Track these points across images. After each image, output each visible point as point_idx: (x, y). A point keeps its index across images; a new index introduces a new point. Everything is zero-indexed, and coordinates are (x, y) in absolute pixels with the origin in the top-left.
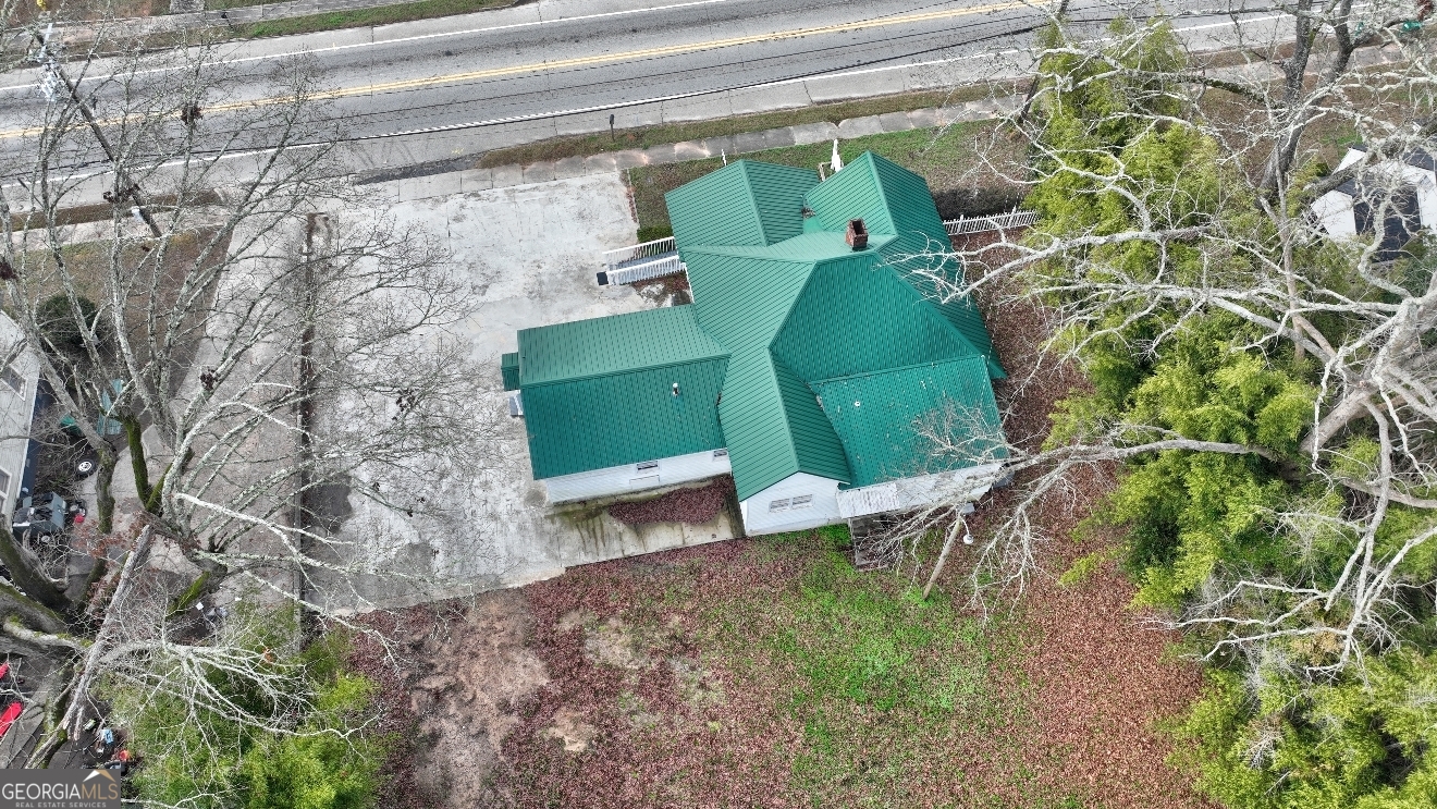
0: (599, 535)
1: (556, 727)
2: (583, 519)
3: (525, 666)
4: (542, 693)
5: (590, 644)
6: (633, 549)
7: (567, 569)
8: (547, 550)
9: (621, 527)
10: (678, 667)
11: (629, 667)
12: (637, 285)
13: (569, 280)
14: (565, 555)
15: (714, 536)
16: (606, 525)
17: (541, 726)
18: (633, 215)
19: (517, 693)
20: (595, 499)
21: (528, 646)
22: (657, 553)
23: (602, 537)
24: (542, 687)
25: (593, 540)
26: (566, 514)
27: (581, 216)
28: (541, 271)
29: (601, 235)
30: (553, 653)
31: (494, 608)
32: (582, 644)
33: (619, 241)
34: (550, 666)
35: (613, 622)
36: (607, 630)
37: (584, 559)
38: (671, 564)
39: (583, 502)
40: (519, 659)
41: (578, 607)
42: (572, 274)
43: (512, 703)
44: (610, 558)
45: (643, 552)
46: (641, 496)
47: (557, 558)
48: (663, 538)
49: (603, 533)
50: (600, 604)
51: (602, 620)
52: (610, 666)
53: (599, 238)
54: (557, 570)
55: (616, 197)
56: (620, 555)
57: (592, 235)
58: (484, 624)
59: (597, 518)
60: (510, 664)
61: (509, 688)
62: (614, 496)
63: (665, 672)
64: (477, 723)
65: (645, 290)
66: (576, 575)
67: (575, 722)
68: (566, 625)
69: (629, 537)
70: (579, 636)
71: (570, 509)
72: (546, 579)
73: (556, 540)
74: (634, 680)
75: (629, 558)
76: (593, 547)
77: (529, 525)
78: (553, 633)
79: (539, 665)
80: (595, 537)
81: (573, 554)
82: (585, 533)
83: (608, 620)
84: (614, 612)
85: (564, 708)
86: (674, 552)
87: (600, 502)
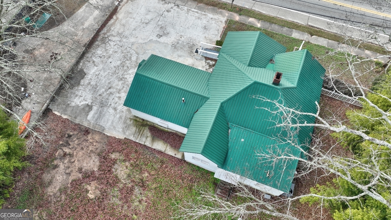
0: (141, 133)
1: (90, 186)
2: (140, 125)
3: (94, 161)
4: (93, 172)
5: (116, 166)
6: (148, 143)
7: (125, 138)
8: (123, 129)
9: (149, 134)
10: (137, 190)
11: (123, 181)
12: (207, 58)
13: (187, 46)
14: (127, 133)
15: (175, 155)
16: (145, 131)
17: (86, 183)
18: (221, 35)
19: (86, 168)
20: (147, 121)
21: (98, 155)
22: (155, 149)
23: (141, 135)
24: (94, 171)
25: (138, 133)
26: (136, 120)
27: (205, 28)
28: (181, 39)
29: (207, 37)
30: (104, 162)
31: (97, 137)
32: (114, 165)
33: (211, 41)
34: (100, 166)
35: (127, 163)
36: (124, 165)
37: (132, 138)
38: (157, 155)
39: (143, 120)
40: (93, 158)
41: (120, 152)
42: (189, 45)
43: (83, 170)
44: (139, 142)
45: (151, 147)
46: (162, 128)
47: (124, 133)
48: (159, 146)
49: (143, 133)
50: (127, 155)
51: (124, 161)
52: (117, 177)
53: (205, 37)
54: (121, 136)
55: (220, 26)
56: (143, 143)
57: (205, 35)
58: (91, 141)
59: (144, 127)
60: (90, 158)
61: (85, 165)
62: (154, 123)
63: (132, 189)
64: (70, 170)
65: (208, 61)
66: (127, 142)
67: (96, 188)
68: (113, 156)
69: (149, 139)
70: (114, 162)
71: (138, 120)
72: (117, 137)
73: (127, 127)
74: (121, 186)
75: (145, 146)
76: (137, 136)
77: (123, 118)
78: (108, 156)
79: (98, 163)
80: (140, 133)
81: (130, 135)
82: (137, 130)
83: (126, 162)
84: (129, 160)
85: (96, 181)
86: (160, 152)
87: (148, 123)
